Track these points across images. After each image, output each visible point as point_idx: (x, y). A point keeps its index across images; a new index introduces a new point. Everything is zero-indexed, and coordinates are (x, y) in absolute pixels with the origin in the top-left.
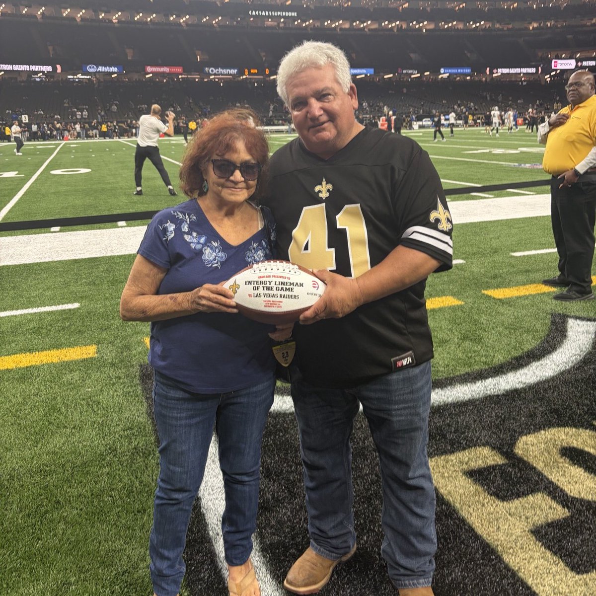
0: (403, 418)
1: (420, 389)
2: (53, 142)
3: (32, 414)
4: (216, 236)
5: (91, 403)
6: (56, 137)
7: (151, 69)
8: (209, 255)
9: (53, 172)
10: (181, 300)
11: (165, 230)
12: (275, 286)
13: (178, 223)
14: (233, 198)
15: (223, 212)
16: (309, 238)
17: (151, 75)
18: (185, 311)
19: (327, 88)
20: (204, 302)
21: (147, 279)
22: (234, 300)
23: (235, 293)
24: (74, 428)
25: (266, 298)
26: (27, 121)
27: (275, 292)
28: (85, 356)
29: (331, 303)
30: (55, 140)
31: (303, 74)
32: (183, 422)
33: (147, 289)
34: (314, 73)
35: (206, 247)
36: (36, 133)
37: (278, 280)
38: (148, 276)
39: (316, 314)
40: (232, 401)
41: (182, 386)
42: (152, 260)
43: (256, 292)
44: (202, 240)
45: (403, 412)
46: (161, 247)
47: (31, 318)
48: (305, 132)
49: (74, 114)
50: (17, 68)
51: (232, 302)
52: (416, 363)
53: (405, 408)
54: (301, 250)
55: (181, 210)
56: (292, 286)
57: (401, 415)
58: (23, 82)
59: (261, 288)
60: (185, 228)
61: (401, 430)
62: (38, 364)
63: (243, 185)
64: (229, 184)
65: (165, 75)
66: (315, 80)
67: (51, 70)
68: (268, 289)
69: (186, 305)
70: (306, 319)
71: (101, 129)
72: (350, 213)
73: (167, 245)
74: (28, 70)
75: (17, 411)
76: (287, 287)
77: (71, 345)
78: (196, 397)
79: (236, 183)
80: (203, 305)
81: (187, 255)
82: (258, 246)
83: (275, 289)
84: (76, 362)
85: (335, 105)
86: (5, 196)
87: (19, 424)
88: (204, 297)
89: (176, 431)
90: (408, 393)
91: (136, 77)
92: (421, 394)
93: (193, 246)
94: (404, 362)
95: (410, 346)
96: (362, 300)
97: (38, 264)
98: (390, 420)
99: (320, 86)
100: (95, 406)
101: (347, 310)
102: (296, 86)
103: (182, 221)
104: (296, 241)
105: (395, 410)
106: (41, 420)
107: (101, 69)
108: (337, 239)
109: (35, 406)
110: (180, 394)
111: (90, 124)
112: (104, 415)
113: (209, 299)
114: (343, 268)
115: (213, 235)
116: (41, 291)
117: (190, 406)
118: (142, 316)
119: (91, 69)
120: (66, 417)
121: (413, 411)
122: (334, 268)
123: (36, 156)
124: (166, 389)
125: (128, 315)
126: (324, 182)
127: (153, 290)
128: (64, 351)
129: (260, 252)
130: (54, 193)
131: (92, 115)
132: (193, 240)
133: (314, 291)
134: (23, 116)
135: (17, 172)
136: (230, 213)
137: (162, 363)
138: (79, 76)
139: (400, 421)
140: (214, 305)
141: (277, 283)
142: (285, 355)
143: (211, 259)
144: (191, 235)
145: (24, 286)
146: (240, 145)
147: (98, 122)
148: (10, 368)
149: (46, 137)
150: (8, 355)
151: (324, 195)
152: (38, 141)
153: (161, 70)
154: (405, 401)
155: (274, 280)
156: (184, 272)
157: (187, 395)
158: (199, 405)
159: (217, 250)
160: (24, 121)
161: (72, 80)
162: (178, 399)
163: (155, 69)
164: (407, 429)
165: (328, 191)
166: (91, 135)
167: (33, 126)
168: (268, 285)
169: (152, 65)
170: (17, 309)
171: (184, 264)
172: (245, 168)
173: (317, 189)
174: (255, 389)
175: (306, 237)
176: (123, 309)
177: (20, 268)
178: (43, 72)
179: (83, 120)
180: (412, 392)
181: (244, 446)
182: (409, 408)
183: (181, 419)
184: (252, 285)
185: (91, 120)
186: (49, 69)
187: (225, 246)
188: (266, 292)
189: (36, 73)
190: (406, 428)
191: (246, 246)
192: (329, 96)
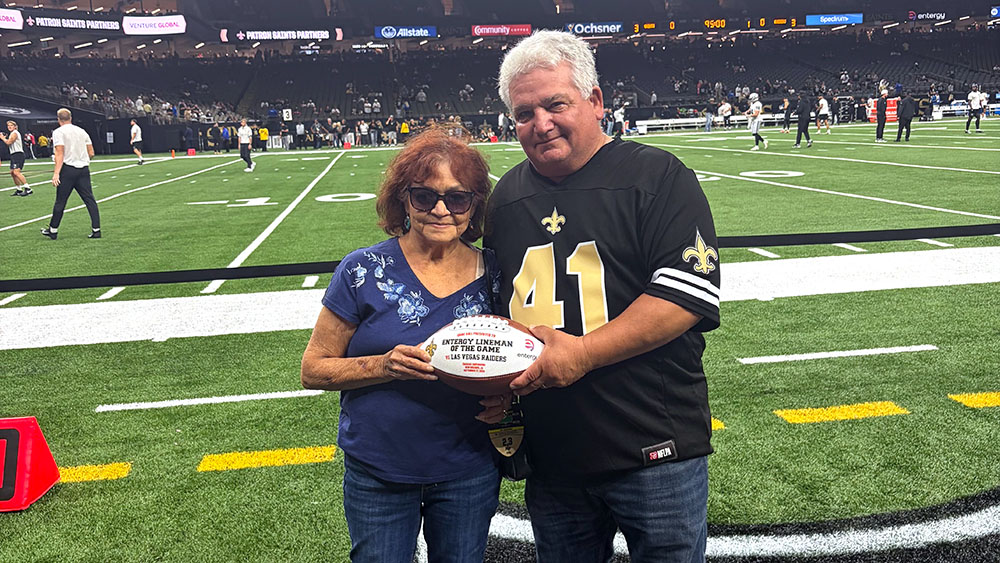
0: (663, 531)
1: (686, 492)
2: (328, 152)
3: (238, 528)
4: (417, 286)
5: (314, 520)
6: (332, 143)
7: (481, 31)
8: (406, 308)
9: (319, 199)
10: (371, 365)
11: (354, 275)
12: (476, 346)
13: (370, 266)
14: (436, 237)
15: (428, 256)
16: (534, 288)
17: (481, 39)
18: (377, 378)
19: (560, 95)
20: (396, 367)
21: (333, 337)
22: (431, 363)
23: (431, 356)
24: (288, 548)
25: (465, 361)
26: (291, 119)
27: (476, 353)
28: (318, 460)
29: (548, 367)
30: (329, 148)
31: (529, 77)
32: (375, 519)
33: (332, 351)
34: (543, 75)
35: (402, 299)
36: (303, 137)
37: (480, 337)
38: (333, 332)
39: (530, 382)
40: (438, 497)
41: (373, 472)
42: (337, 312)
43: (454, 353)
44: (399, 290)
45: (661, 522)
46: (348, 295)
47: (255, 407)
48: (532, 150)
49: (361, 106)
50: (277, 35)
51: (429, 367)
52: (679, 457)
53: (664, 517)
54: (522, 304)
55: (376, 250)
56: (497, 346)
57: (660, 527)
58: (287, 57)
59: (460, 348)
60: (379, 273)
61: (661, 547)
62: (255, 466)
63: (449, 219)
64: (432, 219)
65: (504, 39)
66: (544, 85)
67: (328, 37)
68: (468, 349)
69: (378, 372)
70: (519, 388)
71: (400, 129)
72: (585, 253)
73: (356, 293)
74: (294, 37)
75: (220, 522)
76: (492, 347)
77: (302, 444)
78: (389, 488)
79: (440, 217)
80: (396, 371)
81: (378, 308)
82: (473, 299)
83: (475, 348)
84: (305, 467)
85: (569, 116)
86: (246, 234)
87: (221, 539)
88: (396, 361)
89: (367, 530)
90: (667, 497)
91: (456, 43)
92: (688, 499)
93: (386, 296)
94: (660, 454)
95: (671, 433)
96: (590, 363)
97: (277, 333)
98: (644, 532)
99: (550, 92)
100: (319, 524)
101: (571, 376)
102: (520, 91)
103: (377, 265)
104: (517, 292)
105: (651, 519)
106: (248, 536)
107: (403, 32)
108: (567, 289)
109: (243, 519)
110: (372, 484)
111: (383, 121)
112: (329, 536)
113: (402, 364)
114: (573, 324)
115: (412, 284)
116: (274, 371)
117: (384, 499)
118: (326, 383)
119: (388, 33)
120: (280, 535)
121: (676, 521)
122: (563, 326)
123: (299, 174)
124: (355, 476)
125: (310, 381)
126: (555, 214)
127: (341, 351)
128: (291, 452)
129: (474, 307)
130: (316, 231)
131: (387, 109)
132: (388, 289)
133: (528, 352)
134: (284, 111)
135: (267, 199)
136: (437, 256)
137: (350, 442)
138: (370, 45)
139: (657, 534)
140: (408, 370)
141: (479, 342)
142: (508, 442)
143: (409, 313)
144: (387, 283)
145: (253, 363)
146: (444, 169)
147: (395, 119)
148: (219, 469)
149: (318, 144)
150: (219, 452)
151: (554, 229)
152: (306, 149)
153: (496, 30)
154: (664, 508)
155: (475, 337)
156: (375, 330)
157: (380, 485)
158: (395, 498)
159: (417, 303)
160: (285, 119)
161: (358, 51)
162: (370, 490)
163: (488, 30)
164: (669, 546)
165: (560, 224)
166: (385, 139)
167: (298, 126)
168: (468, 344)
169: (482, 25)
170: (239, 394)
171: (375, 319)
172: (452, 198)
173: (545, 221)
174: (467, 484)
175: (530, 287)
176: (304, 374)
177: (252, 338)
178: (316, 40)
179: (374, 116)
180: (673, 496)
181: (455, 558)
182: (669, 517)
183: (373, 514)
184: (451, 345)
185: (386, 117)
186: (325, 35)
187: (428, 298)
188: (465, 353)
189: (306, 42)
190: (667, 544)
191: (455, 299)
192: (562, 105)
